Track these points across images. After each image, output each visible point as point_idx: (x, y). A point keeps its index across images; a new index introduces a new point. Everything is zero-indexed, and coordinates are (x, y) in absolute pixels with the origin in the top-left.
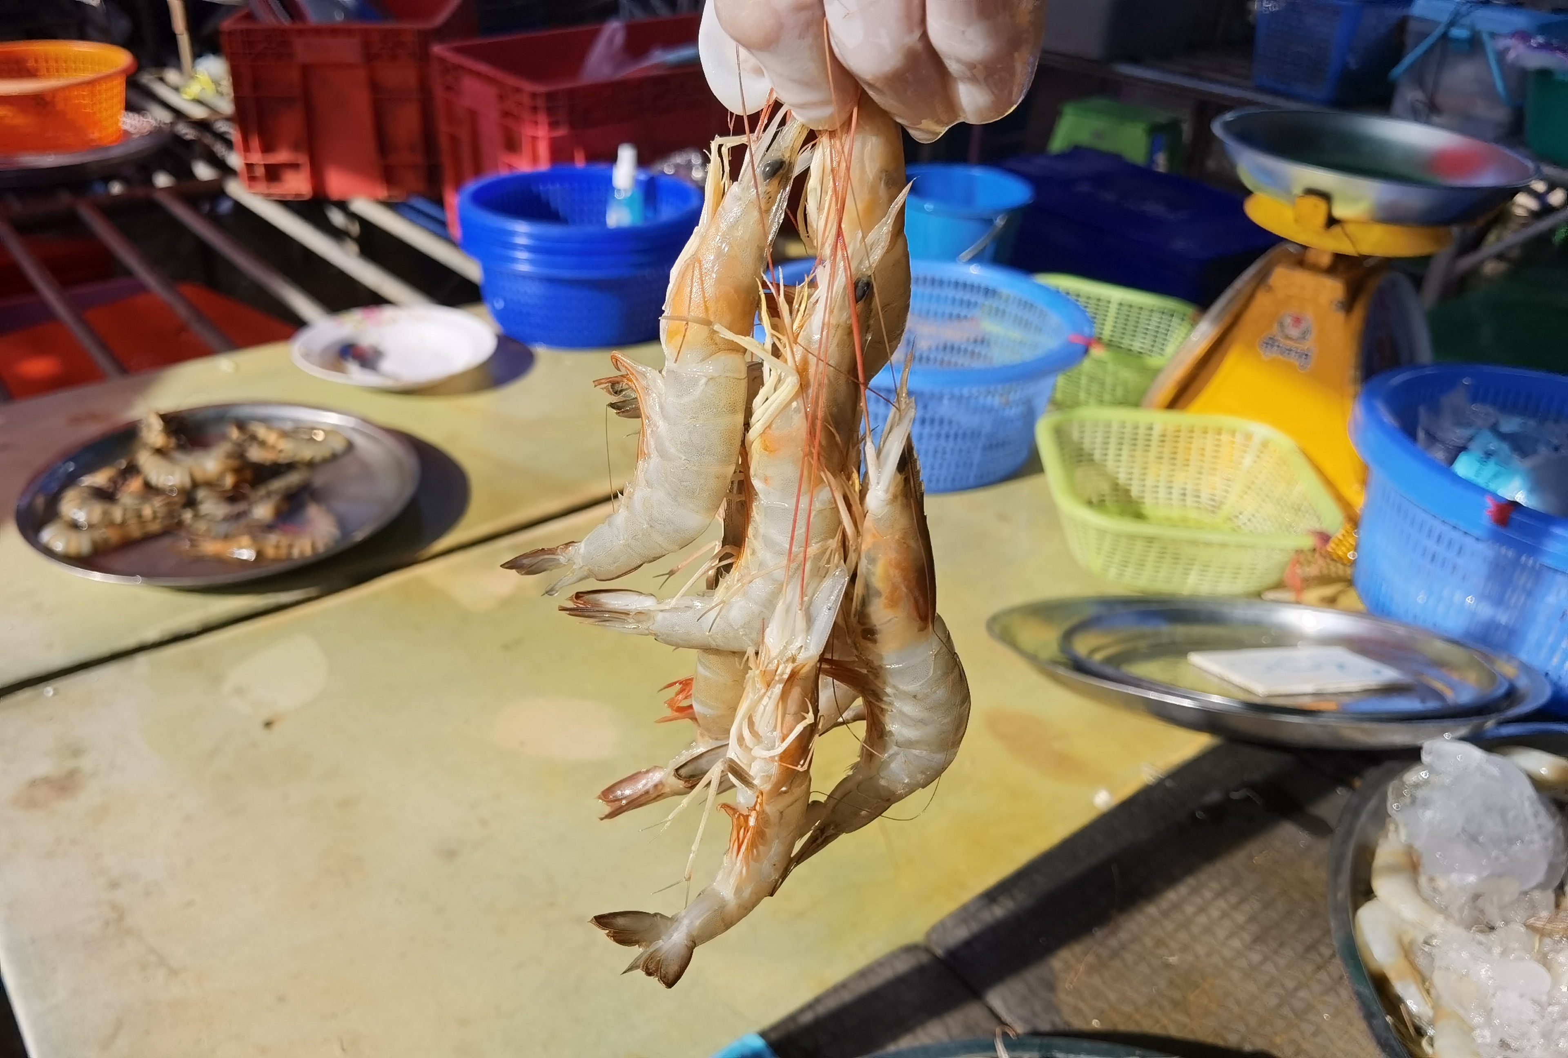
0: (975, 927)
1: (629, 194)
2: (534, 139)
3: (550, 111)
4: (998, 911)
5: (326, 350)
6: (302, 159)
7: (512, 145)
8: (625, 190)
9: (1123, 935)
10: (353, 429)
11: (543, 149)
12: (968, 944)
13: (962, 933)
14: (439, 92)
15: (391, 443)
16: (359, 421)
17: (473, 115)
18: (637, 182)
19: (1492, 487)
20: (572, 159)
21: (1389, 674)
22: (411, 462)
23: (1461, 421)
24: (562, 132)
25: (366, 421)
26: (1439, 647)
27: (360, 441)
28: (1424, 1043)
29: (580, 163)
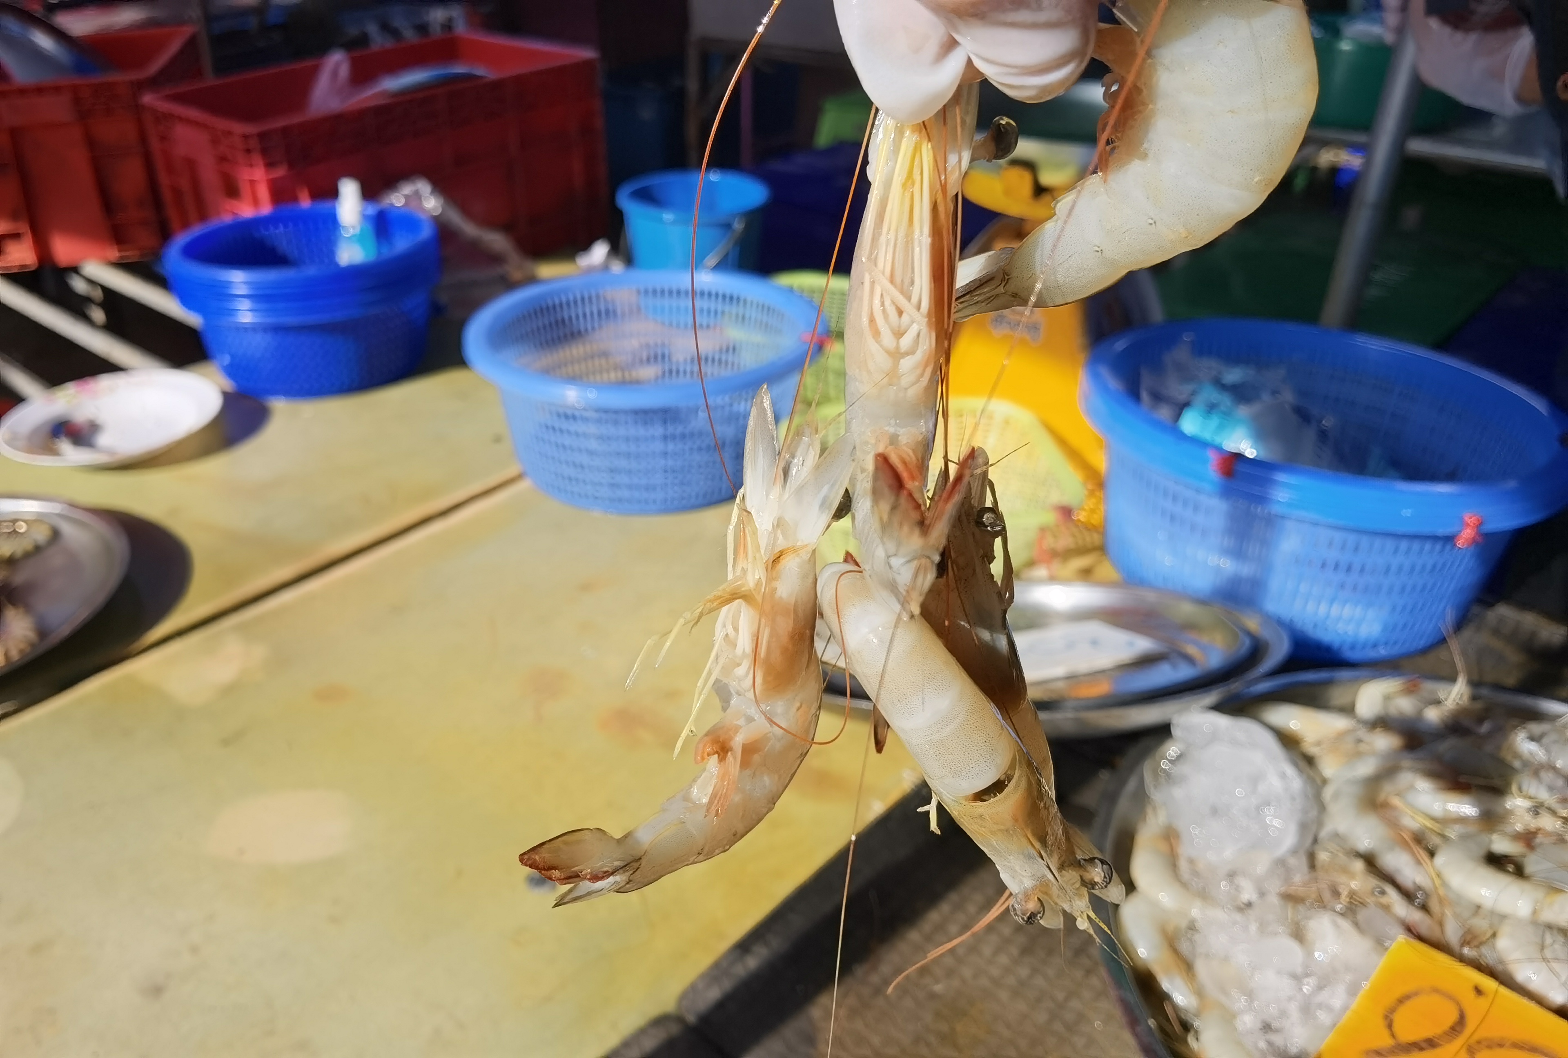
0: (727, 985)
1: (358, 231)
2: (252, 182)
3: (265, 152)
4: (752, 963)
5: (35, 432)
6: (24, 228)
7: (232, 191)
8: (354, 227)
9: (885, 969)
10: (60, 516)
11: (263, 192)
12: (721, 1006)
13: (714, 994)
14: (155, 144)
15: (102, 528)
16: (66, 505)
17: (191, 164)
18: (365, 217)
19: (1218, 440)
20: (295, 199)
21: (1143, 644)
22: (120, 545)
23: (1187, 376)
24: (280, 172)
25: (73, 505)
26: (1187, 610)
27: (67, 529)
28: (1191, 1039)
29: (305, 203)
